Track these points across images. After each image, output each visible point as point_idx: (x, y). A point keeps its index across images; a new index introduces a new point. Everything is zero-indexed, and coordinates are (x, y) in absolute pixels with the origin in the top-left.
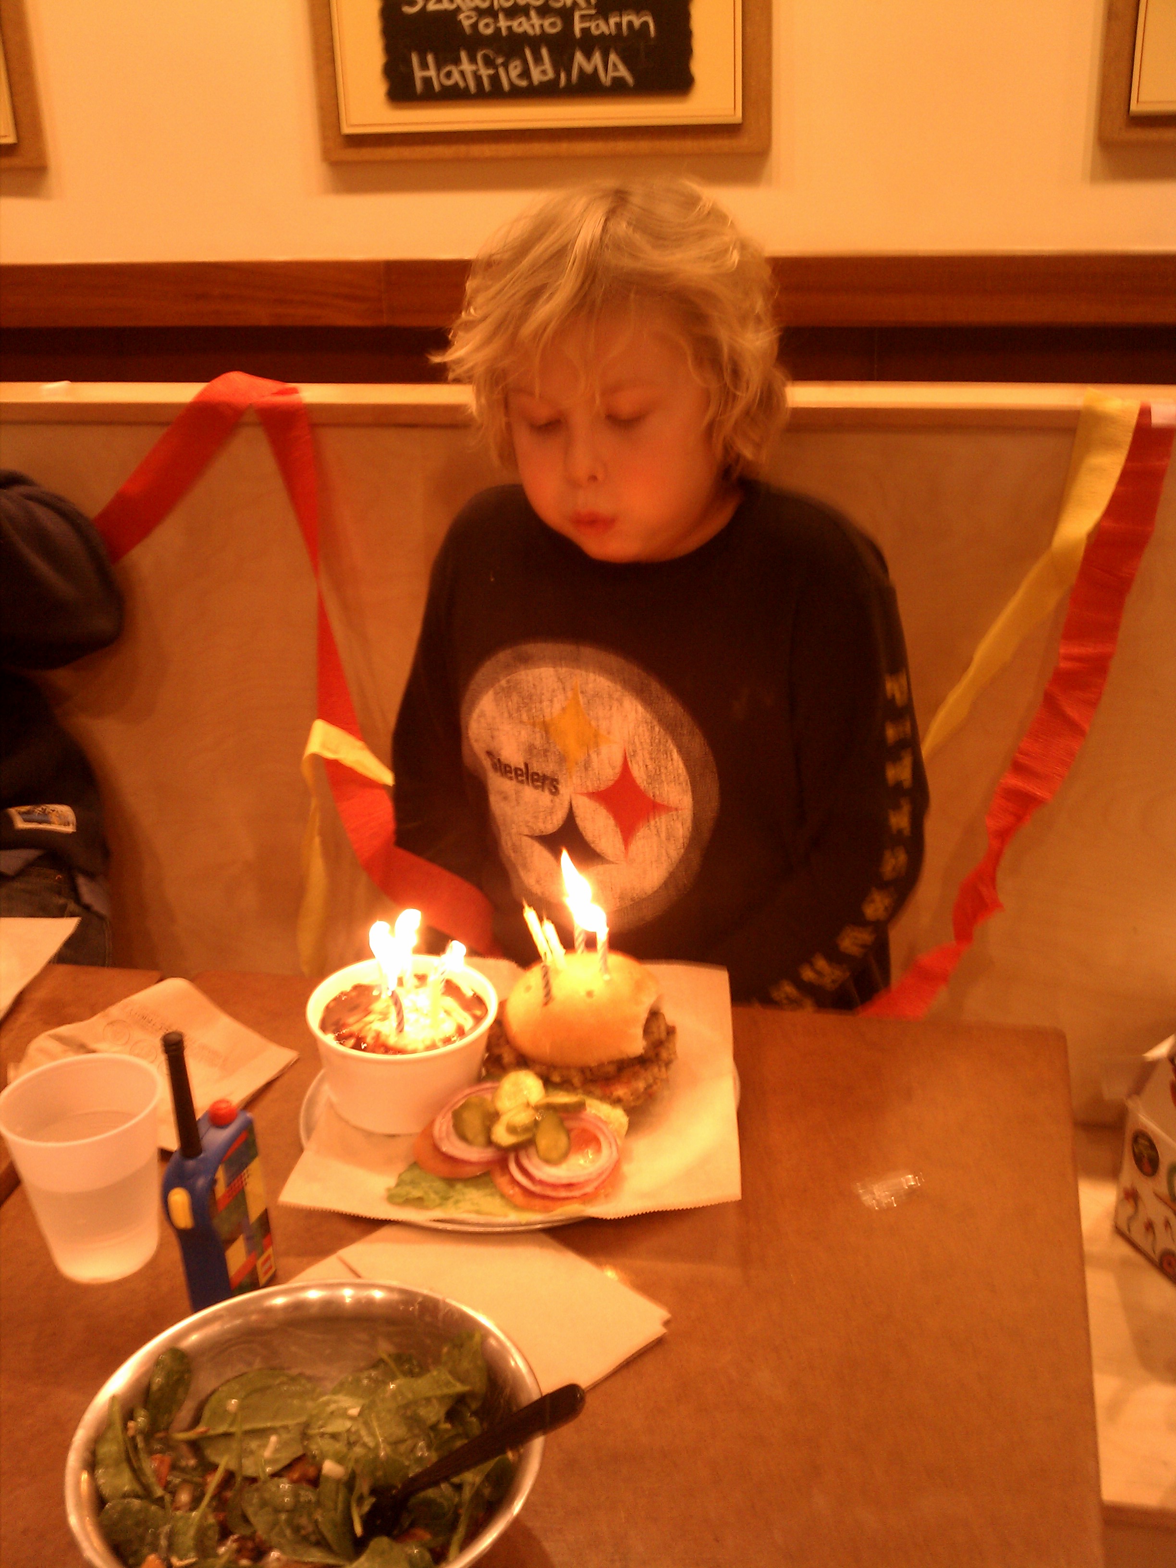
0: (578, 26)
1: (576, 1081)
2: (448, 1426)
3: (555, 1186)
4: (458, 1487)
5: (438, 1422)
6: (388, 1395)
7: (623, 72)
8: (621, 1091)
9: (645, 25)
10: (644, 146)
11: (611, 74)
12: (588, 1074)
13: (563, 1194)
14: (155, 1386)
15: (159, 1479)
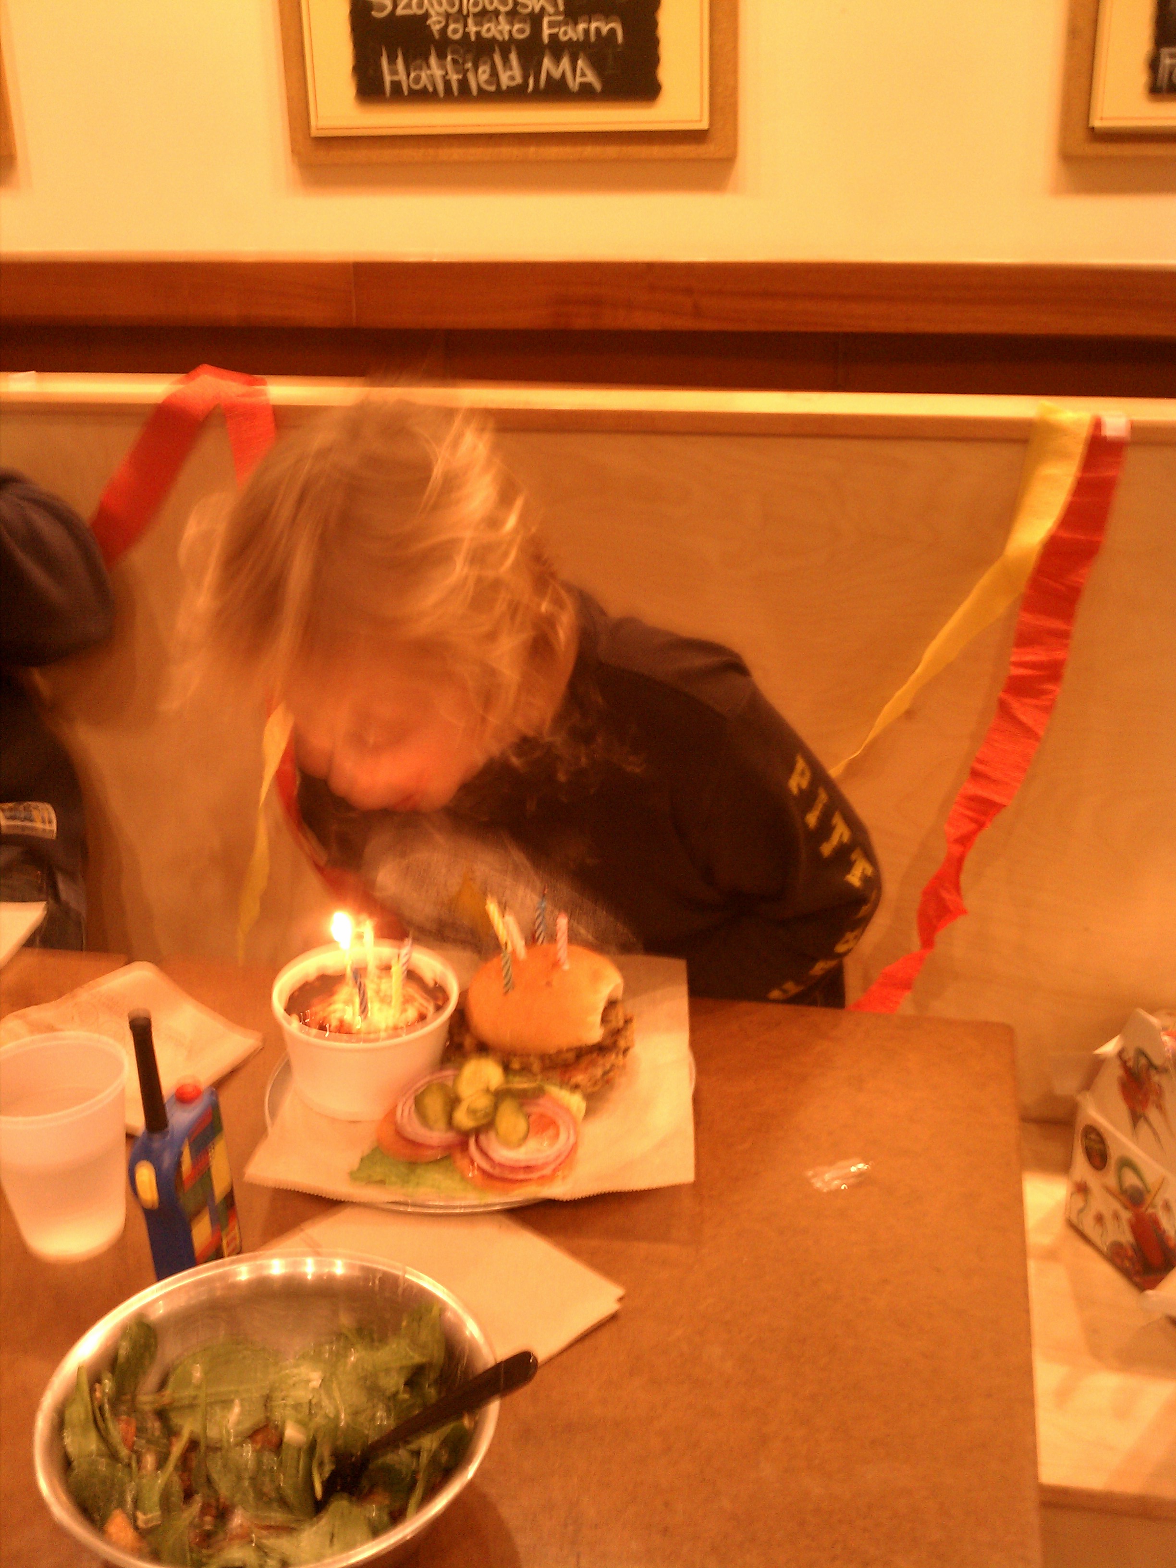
0: (546, 32)
1: (536, 1066)
2: (406, 1396)
3: (513, 1169)
4: (417, 1454)
5: (397, 1393)
6: (349, 1367)
7: (591, 77)
8: (579, 1078)
9: (612, 31)
10: (612, 151)
11: (579, 80)
12: (547, 1061)
13: (521, 1176)
14: (122, 1352)
15: (125, 1440)
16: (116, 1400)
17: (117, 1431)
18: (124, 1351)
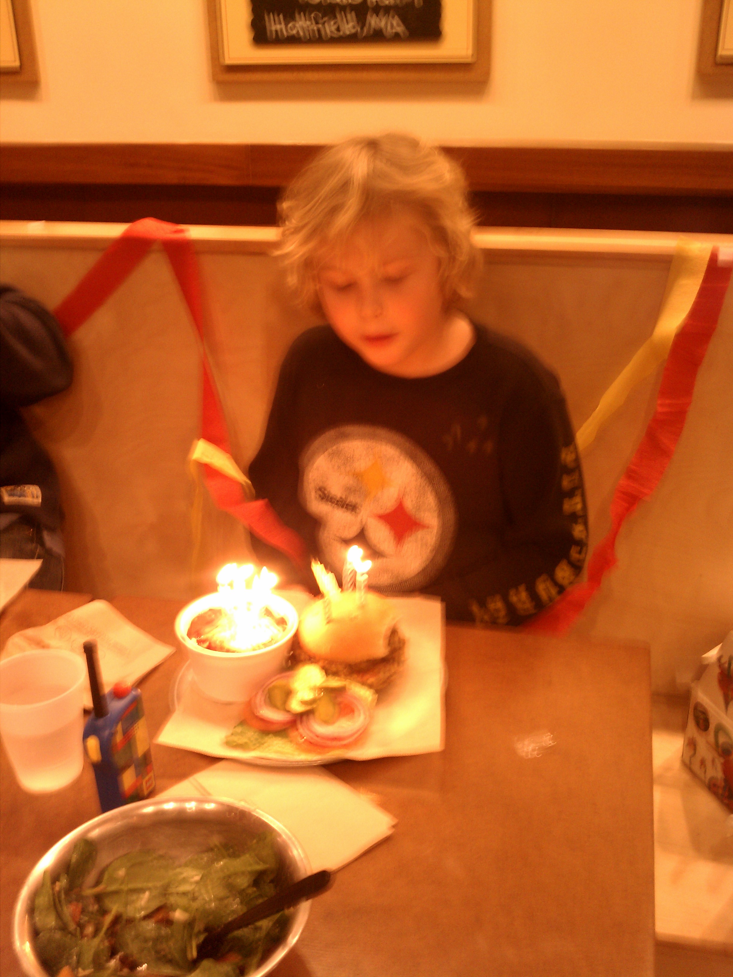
2: (253, 890)
3: (327, 739)
4: (258, 929)
5: (247, 887)
6: (218, 868)
7: (401, 28)
8: (372, 679)
10: (412, 76)
13: (333, 743)
14: (74, 860)
15: (73, 917)
16: (69, 890)
17: (68, 910)
18: (75, 858)
